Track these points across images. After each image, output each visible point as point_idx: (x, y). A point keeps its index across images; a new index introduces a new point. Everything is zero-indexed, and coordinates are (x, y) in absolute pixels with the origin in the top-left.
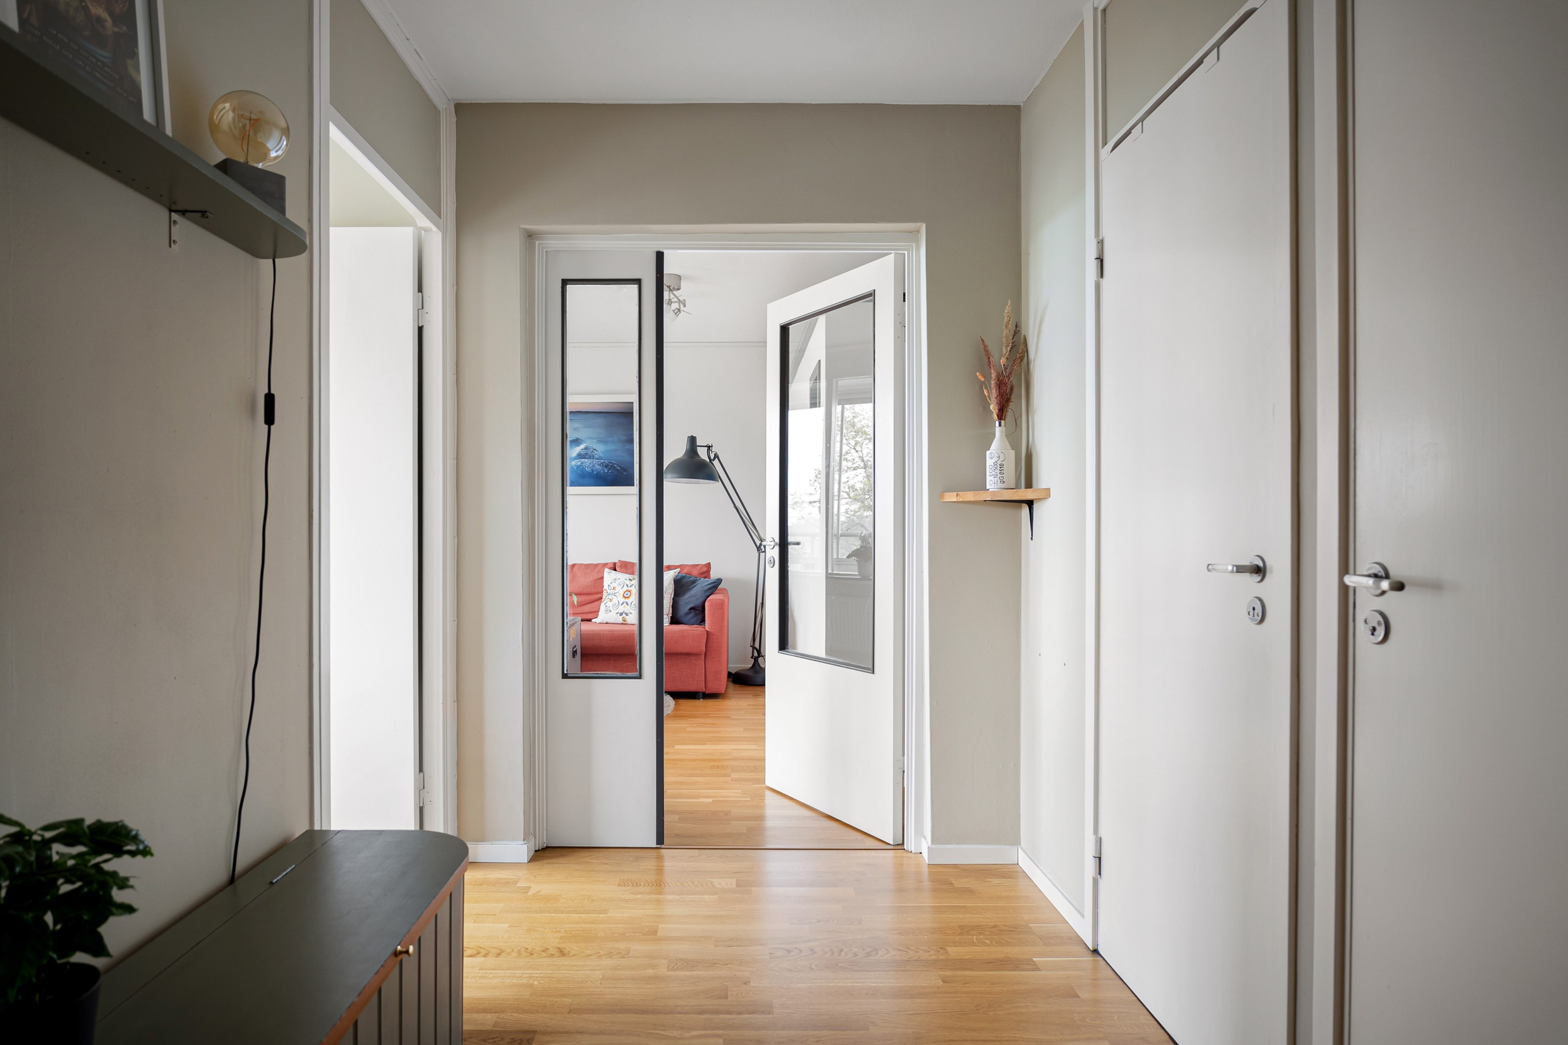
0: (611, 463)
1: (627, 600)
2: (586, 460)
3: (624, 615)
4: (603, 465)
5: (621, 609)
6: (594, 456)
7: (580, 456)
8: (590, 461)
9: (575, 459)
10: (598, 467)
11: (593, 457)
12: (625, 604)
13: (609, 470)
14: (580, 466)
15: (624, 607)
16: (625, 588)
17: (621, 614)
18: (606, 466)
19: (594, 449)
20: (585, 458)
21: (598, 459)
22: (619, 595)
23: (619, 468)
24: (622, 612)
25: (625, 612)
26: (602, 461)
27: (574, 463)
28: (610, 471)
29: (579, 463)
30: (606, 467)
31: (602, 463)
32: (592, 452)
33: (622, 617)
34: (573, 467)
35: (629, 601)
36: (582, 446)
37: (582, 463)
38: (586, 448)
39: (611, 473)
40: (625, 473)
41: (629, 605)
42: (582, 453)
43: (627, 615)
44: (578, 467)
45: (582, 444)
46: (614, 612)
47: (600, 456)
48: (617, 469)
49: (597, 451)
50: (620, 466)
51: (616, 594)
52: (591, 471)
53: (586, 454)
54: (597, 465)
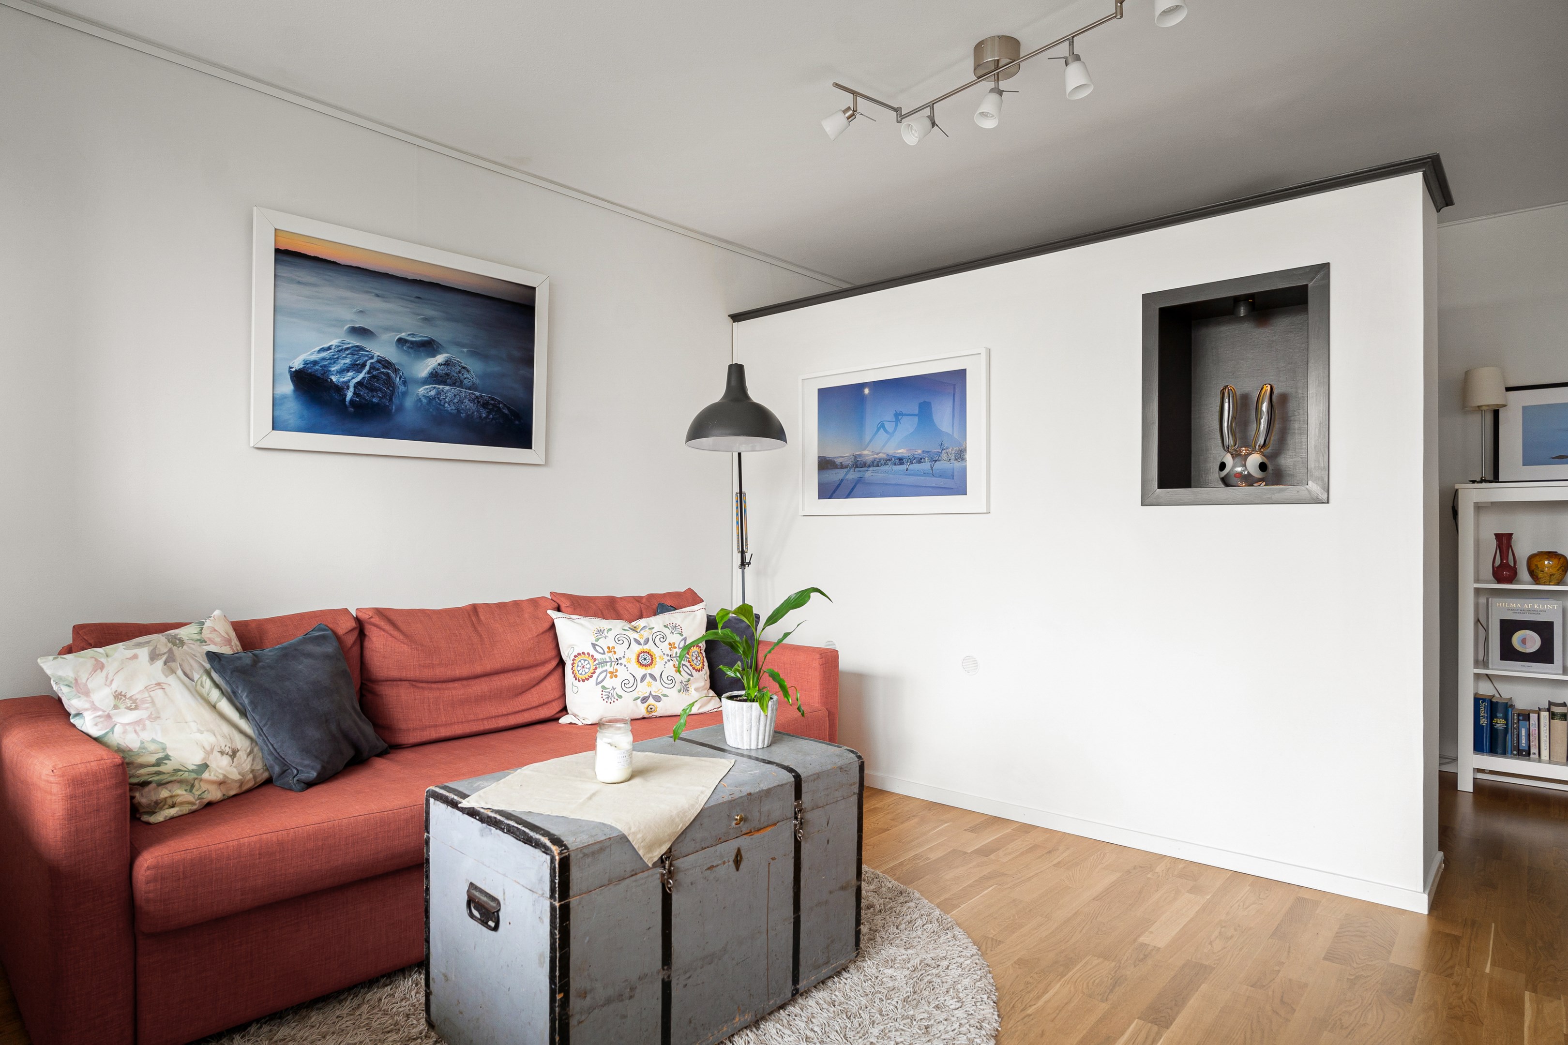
0: (493, 399)
1: (649, 670)
2: (447, 388)
3: (651, 701)
4: (478, 402)
5: (643, 689)
6: (462, 382)
7: (435, 377)
8: (455, 390)
9: (425, 382)
10: (468, 405)
11: (461, 385)
12: (648, 678)
13: (489, 413)
14: (434, 398)
15: (649, 685)
16: (636, 648)
17: (644, 700)
18: (485, 405)
19: (464, 368)
20: (445, 383)
21: (469, 389)
22: (629, 660)
23: (506, 411)
24: (647, 694)
25: (653, 693)
26: (478, 394)
27: (422, 390)
28: (491, 416)
29: (433, 393)
30: (484, 407)
31: (477, 397)
32: (460, 372)
33: (646, 705)
34: (420, 400)
35: (656, 670)
36: (441, 358)
37: (439, 393)
38: (447, 363)
39: (493, 419)
40: (517, 422)
41: (658, 678)
42: (440, 372)
43: (657, 699)
44: (430, 399)
45: (441, 353)
46: (628, 698)
47: (474, 384)
48: (504, 413)
49: (468, 371)
50: (509, 408)
51: (620, 661)
52: (455, 412)
53: (447, 374)
54: (466, 401)
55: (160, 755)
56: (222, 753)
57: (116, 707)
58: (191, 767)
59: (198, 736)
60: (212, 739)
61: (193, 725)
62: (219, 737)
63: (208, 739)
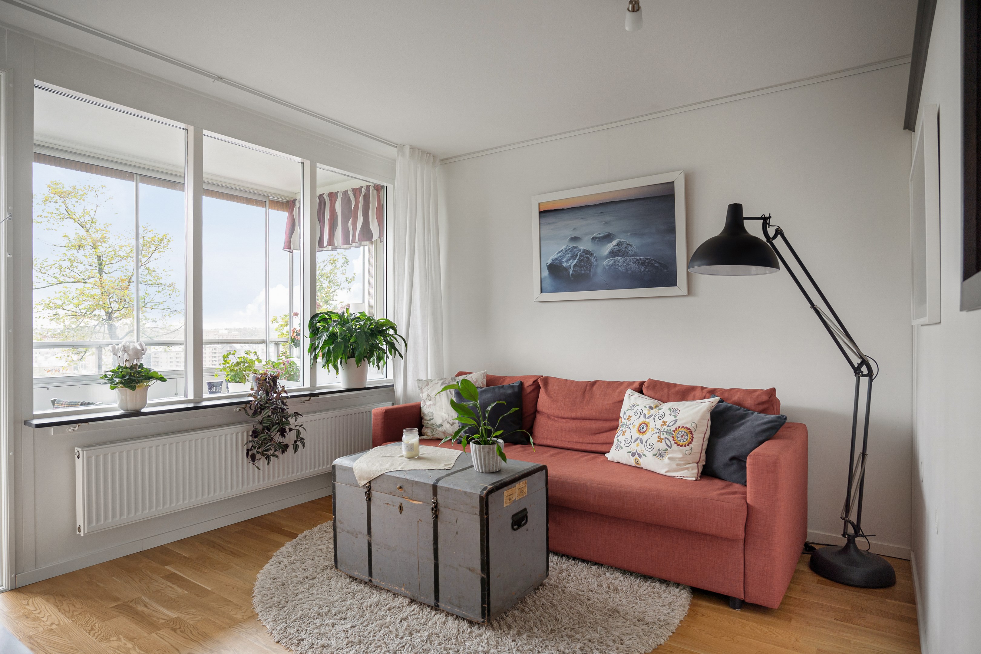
0: (647, 259)
1: (641, 436)
2: (619, 258)
3: (637, 456)
4: (638, 263)
5: (634, 447)
6: (627, 253)
7: (613, 254)
8: (623, 259)
9: (607, 257)
10: (633, 266)
11: (627, 255)
12: (639, 441)
13: (646, 268)
14: (612, 265)
15: (638, 445)
16: (642, 419)
17: (633, 455)
18: (643, 264)
19: (628, 244)
20: (618, 256)
21: (633, 256)
22: (634, 427)
23: (657, 265)
24: (635, 451)
25: (638, 452)
26: (638, 258)
27: (605, 262)
28: (647, 270)
29: (611, 263)
30: (642, 265)
31: (637, 260)
32: (626, 248)
33: (634, 458)
34: (605, 268)
35: (644, 437)
36: (615, 242)
37: (615, 262)
38: (619, 244)
39: (648, 271)
40: (665, 270)
41: (644, 443)
42: (615, 250)
43: (640, 456)
44: (610, 266)
45: (615, 240)
46: (625, 450)
47: (635, 252)
48: (655, 266)
49: (631, 246)
50: (659, 263)
51: (630, 426)
52: (624, 271)
53: (619, 251)
54: (631, 263)
55: (431, 418)
56: (448, 422)
57: (426, 399)
58: (438, 425)
59: (444, 415)
60: (447, 416)
61: (444, 410)
62: (450, 417)
63: (446, 416)
